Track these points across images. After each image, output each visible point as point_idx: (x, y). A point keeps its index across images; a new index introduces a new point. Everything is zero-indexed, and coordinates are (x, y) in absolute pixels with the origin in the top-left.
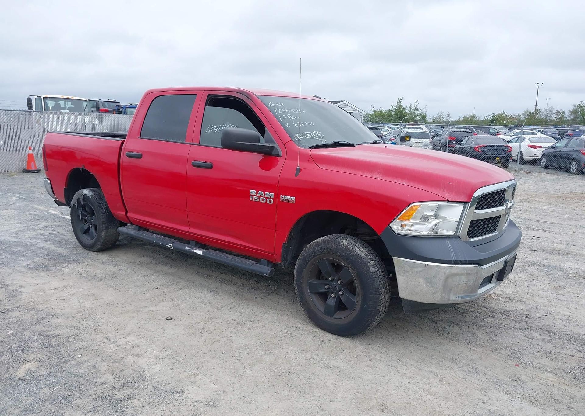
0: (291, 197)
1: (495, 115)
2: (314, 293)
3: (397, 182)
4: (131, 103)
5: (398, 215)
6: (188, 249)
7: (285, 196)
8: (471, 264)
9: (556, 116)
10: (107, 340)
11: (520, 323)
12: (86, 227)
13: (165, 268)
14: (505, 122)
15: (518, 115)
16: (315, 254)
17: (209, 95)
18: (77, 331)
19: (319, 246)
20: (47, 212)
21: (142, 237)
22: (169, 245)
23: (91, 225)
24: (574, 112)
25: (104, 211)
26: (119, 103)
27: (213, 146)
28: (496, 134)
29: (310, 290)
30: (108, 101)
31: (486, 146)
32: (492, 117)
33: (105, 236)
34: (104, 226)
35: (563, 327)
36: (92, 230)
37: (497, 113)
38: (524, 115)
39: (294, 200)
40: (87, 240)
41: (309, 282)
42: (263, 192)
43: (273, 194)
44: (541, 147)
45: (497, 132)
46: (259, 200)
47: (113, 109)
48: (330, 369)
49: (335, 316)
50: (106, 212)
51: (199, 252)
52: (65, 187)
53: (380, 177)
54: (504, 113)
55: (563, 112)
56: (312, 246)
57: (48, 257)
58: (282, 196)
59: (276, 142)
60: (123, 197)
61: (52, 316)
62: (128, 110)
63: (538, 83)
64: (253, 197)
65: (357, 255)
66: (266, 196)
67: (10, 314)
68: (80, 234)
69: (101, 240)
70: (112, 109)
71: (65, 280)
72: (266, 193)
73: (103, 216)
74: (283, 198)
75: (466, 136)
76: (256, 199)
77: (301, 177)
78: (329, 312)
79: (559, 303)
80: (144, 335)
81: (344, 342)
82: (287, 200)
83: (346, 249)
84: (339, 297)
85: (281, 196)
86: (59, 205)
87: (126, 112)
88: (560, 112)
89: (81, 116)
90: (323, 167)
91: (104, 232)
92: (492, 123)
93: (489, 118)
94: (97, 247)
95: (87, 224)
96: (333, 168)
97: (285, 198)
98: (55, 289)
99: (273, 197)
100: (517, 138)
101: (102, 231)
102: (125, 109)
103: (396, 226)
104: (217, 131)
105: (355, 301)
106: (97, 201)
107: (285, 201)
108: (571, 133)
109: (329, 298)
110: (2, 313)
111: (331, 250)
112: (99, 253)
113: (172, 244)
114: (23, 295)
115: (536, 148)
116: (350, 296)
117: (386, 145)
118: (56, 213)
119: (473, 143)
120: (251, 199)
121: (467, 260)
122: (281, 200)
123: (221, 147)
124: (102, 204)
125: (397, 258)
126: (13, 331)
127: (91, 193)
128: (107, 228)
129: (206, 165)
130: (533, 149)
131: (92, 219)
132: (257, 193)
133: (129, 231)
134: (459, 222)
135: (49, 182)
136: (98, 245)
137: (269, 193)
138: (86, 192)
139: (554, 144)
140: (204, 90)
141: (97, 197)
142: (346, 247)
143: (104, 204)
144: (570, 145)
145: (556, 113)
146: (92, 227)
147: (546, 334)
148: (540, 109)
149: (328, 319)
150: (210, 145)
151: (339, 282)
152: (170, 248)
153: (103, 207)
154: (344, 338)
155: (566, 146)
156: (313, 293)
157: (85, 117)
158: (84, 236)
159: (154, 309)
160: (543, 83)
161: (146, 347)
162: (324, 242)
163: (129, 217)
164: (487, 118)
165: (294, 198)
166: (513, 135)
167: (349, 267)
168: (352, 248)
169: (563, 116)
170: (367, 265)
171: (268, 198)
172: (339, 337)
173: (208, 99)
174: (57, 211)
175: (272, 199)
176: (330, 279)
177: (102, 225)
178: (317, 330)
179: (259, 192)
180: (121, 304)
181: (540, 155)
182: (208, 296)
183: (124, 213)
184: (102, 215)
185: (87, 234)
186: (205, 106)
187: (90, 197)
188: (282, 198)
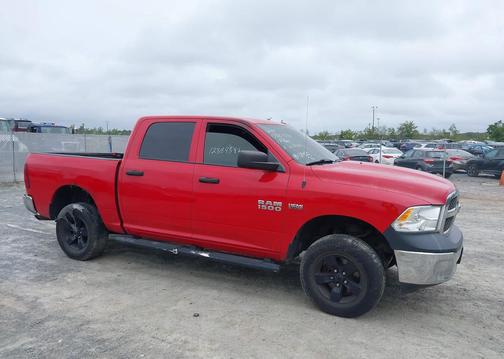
0: (299, 205)
1: (343, 132)
2: (320, 284)
3: (391, 191)
4: (45, 122)
5: (397, 218)
6: (194, 252)
7: (293, 205)
8: (450, 252)
9: (388, 132)
10: (155, 339)
11: (464, 295)
12: (73, 238)
13: (159, 272)
14: (353, 137)
15: (361, 131)
16: (322, 251)
17: (208, 123)
18: (121, 333)
19: (325, 244)
20: (7, 226)
21: (143, 244)
22: (174, 250)
23: (79, 236)
24: (401, 129)
25: (96, 223)
26: (31, 122)
27: (217, 165)
28: (350, 146)
29: (316, 282)
30: (20, 120)
31: (355, 157)
32: (341, 133)
33: (96, 246)
34: (96, 237)
35: (494, 296)
36: (80, 241)
37: (344, 130)
38: (364, 131)
39: (302, 207)
40: (74, 250)
41: (316, 275)
42: (271, 202)
43: (281, 203)
44: (392, 157)
45: (350, 145)
46: (267, 208)
47: (28, 128)
48: (357, 344)
49: (341, 302)
50: (97, 224)
51: (206, 255)
52: (51, 203)
53: (376, 188)
54: (349, 130)
55: (393, 129)
56: (318, 245)
57: (41, 268)
58: (291, 204)
59: (278, 161)
60: (119, 210)
61: (88, 322)
62: (43, 129)
63: (373, 107)
64: (261, 206)
65: (362, 251)
66: (274, 205)
67: (47, 324)
68: (67, 245)
69: (92, 250)
70: (26, 128)
71: (74, 288)
72: (274, 202)
73: (95, 228)
74: (292, 206)
75: (334, 149)
76: (264, 207)
77: (308, 188)
78: (335, 298)
79: (478, 278)
80: (185, 331)
81: (351, 322)
82: (295, 208)
83: (352, 246)
84: (343, 286)
85: (289, 204)
86: (39, 219)
87: (40, 130)
88: (391, 129)
89: (9, 135)
90: (326, 180)
91: (96, 242)
92: (341, 138)
93: (339, 134)
94: (87, 256)
95: (75, 235)
96: (335, 181)
97: (293, 206)
98: (70, 298)
99: (281, 205)
100: (373, 150)
101: (94, 242)
102: (39, 127)
103: (396, 226)
104: (221, 152)
105: (361, 288)
106: (88, 215)
107: (293, 208)
108: (406, 145)
109: (335, 287)
110: (37, 323)
111: (338, 248)
112: (88, 262)
113: (176, 249)
114: (44, 305)
115: (389, 158)
116: (355, 284)
117: (361, 162)
118: (15, 226)
119: (344, 155)
120: (259, 208)
121: (449, 249)
122: (290, 208)
123: (238, 166)
124: (94, 217)
125: (398, 251)
126: (62, 340)
127: (82, 207)
128: (99, 238)
129: (214, 180)
130: (387, 158)
131: (81, 231)
132: (265, 203)
133: (127, 240)
134: (438, 221)
135: (31, 198)
136: (89, 254)
137: (277, 202)
138: (76, 206)
139: (403, 155)
140: (203, 119)
141: (88, 211)
142: (352, 244)
143: (95, 217)
144: (415, 155)
145: (388, 130)
146: (80, 238)
147: (486, 302)
148: (376, 127)
149: (336, 305)
150: (214, 164)
151: (344, 273)
152: (174, 253)
153: (95, 219)
154: (350, 319)
155: (412, 156)
156: (318, 284)
157: (13, 136)
158: (71, 247)
159: (175, 308)
160: (377, 107)
161: (195, 342)
162: (329, 241)
163: (126, 227)
164: (338, 134)
165: (302, 206)
166: (364, 147)
167: (355, 261)
168: (356, 245)
169: (393, 132)
170: (371, 258)
171: (276, 206)
172: (345, 318)
173: (208, 126)
174: (16, 225)
175: (280, 207)
176: (335, 271)
177: (94, 236)
178: (324, 315)
179: (267, 202)
180: (144, 306)
181: (392, 163)
182: (214, 293)
183: (119, 224)
184: (94, 226)
185: (73, 245)
186: (206, 132)
187: (81, 211)
188: (290, 206)
